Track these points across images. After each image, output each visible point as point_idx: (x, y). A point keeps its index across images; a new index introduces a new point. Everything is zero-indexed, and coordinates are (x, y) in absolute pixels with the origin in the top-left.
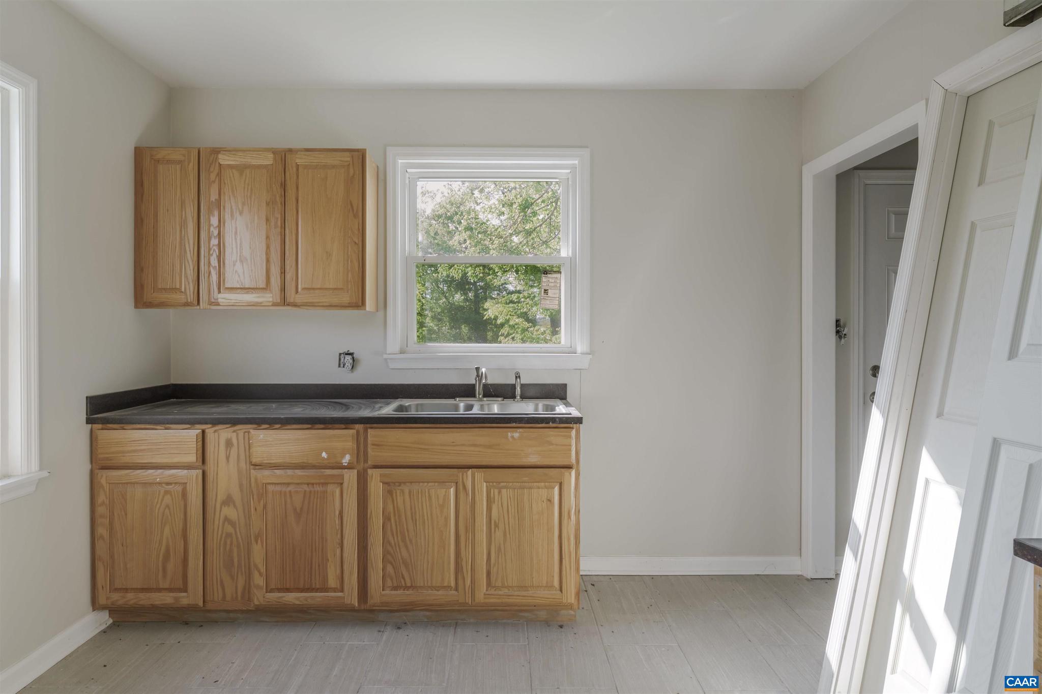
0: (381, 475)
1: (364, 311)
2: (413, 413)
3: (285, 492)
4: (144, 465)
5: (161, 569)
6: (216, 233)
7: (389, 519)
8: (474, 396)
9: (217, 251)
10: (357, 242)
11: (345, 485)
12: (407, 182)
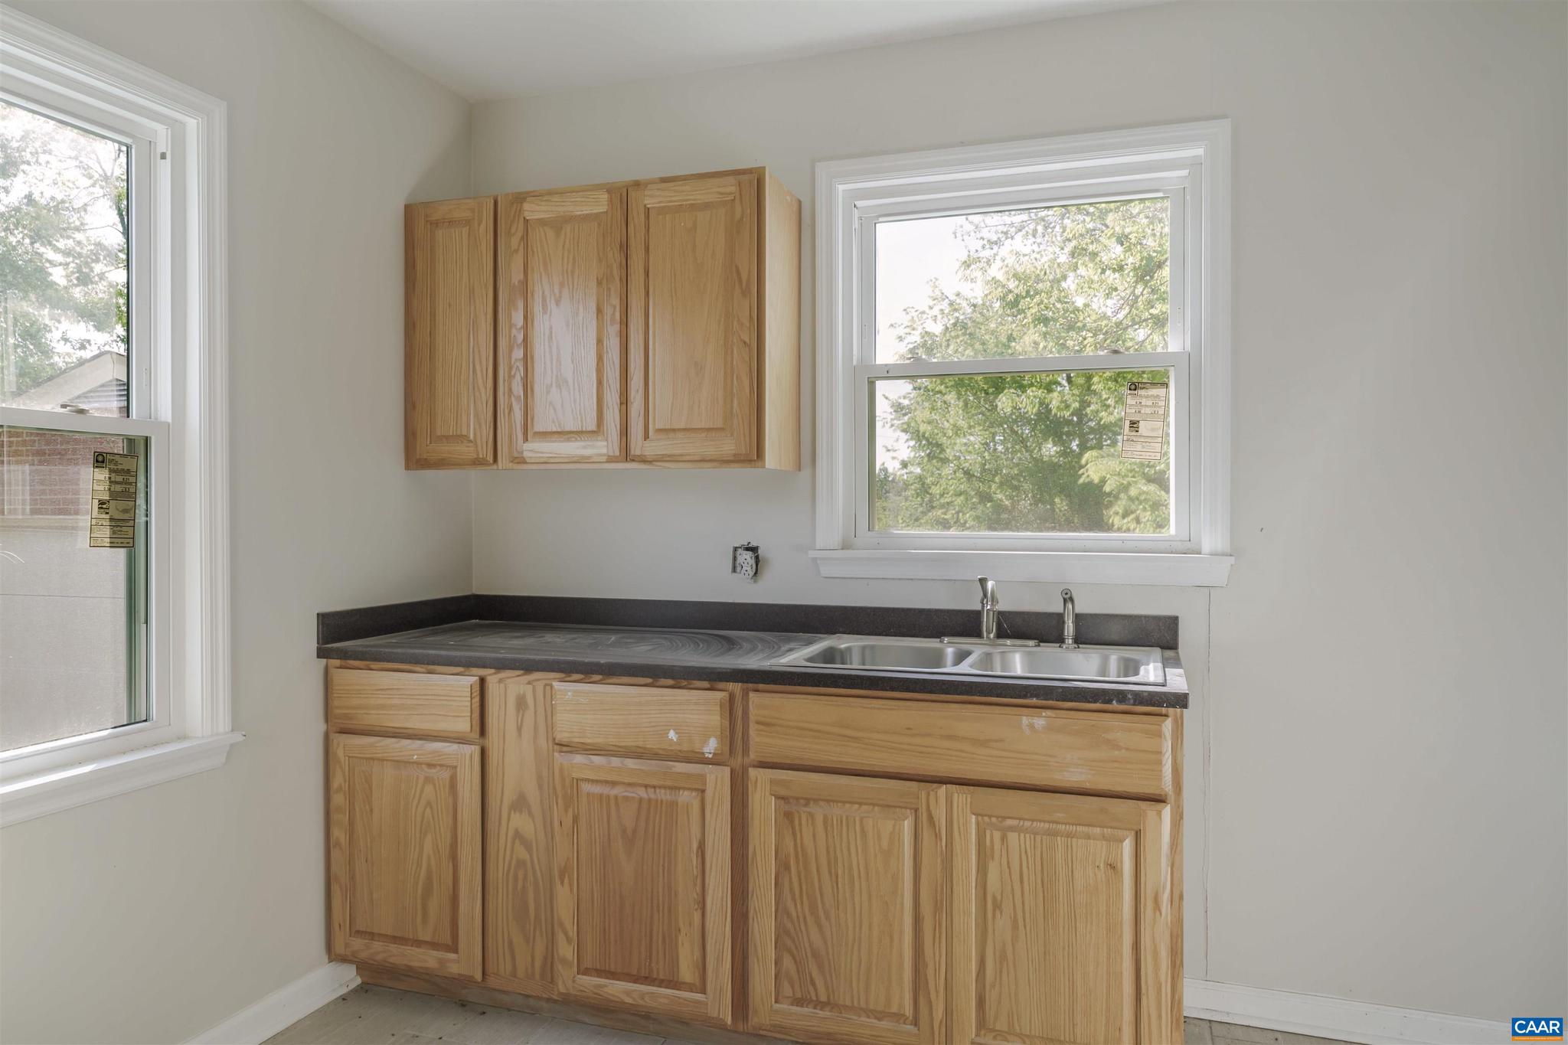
0: (771, 781)
1: (761, 469)
2: (854, 666)
3: (608, 797)
4: (398, 731)
5: (419, 907)
6: (520, 337)
7: (787, 868)
8: (979, 635)
9: (522, 369)
10: (747, 341)
11: (709, 794)
12: (856, 225)
